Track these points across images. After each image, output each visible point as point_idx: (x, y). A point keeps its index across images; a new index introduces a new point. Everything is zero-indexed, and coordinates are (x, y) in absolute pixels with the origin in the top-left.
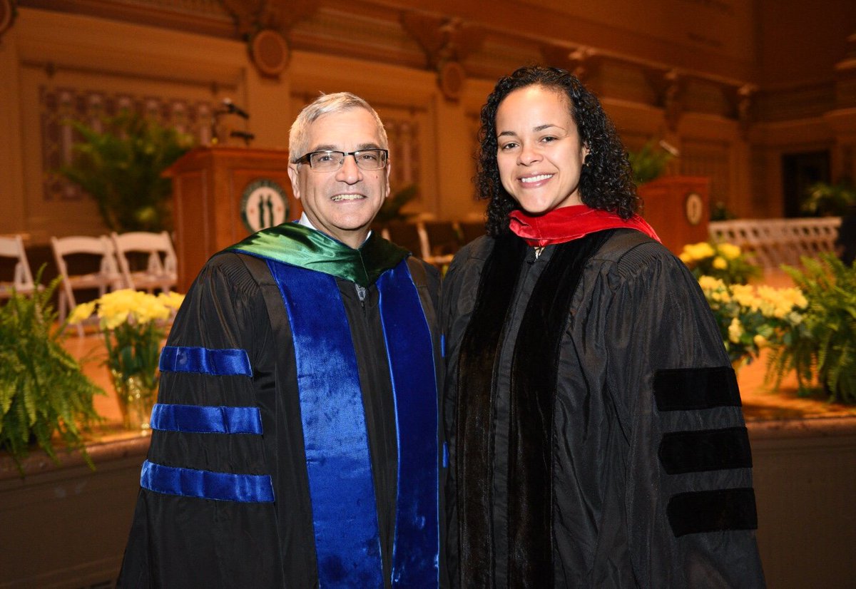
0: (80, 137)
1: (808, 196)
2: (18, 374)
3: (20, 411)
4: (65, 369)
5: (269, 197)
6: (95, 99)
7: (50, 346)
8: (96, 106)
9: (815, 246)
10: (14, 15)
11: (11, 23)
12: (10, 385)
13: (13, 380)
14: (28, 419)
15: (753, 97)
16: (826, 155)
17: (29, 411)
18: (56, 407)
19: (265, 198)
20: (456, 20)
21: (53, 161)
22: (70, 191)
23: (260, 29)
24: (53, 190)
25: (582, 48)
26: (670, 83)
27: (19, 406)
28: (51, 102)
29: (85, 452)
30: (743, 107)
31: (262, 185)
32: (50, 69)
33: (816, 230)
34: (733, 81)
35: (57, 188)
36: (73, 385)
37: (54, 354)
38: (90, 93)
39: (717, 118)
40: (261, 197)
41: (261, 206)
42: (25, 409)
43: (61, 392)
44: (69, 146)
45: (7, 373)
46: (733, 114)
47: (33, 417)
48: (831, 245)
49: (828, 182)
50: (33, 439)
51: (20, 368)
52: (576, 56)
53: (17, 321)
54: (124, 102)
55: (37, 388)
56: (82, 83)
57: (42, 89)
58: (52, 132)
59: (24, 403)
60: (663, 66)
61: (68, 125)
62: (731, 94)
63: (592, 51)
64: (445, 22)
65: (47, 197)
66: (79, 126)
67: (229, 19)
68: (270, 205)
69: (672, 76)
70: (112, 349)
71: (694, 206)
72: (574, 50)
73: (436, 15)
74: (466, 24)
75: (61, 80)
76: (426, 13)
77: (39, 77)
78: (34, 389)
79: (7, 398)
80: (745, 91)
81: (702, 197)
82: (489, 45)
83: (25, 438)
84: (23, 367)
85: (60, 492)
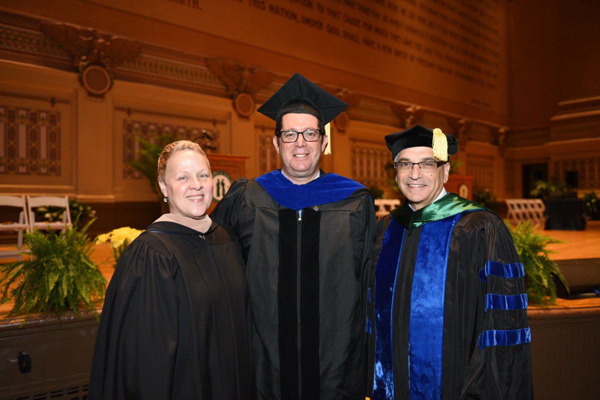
0: (143, 147)
1: (535, 187)
2: (60, 270)
3: (60, 289)
4: (89, 268)
5: (223, 180)
6: (152, 127)
7: (81, 255)
8: (152, 131)
9: (524, 215)
10: (112, 84)
11: (110, 88)
12: (56, 276)
13: (57, 273)
14: (63, 294)
15: (507, 133)
16: (545, 166)
17: (64, 290)
18: (79, 288)
19: (221, 181)
20: (345, 90)
21: (128, 158)
22: (137, 174)
23: (240, 92)
24: (128, 173)
25: (413, 106)
26: (461, 125)
27: (60, 287)
28: (129, 128)
29: (96, 312)
30: (501, 139)
31: (219, 174)
32: (129, 111)
33: (526, 206)
34: (495, 125)
35: (130, 172)
36: (91, 277)
37: (84, 260)
38: (149, 124)
39: (487, 144)
40: (218, 180)
41: (218, 185)
42: (62, 289)
43: (83, 280)
44: (137, 150)
45: (55, 269)
46: (495, 142)
47: (66, 293)
48: (541, 215)
49: (545, 180)
50: (67, 304)
51: (62, 267)
52: (410, 109)
53: (64, 242)
54: (167, 129)
55: (69, 278)
56: (145, 119)
57: (125, 121)
58: (129, 143)
59: (62, 285)
60: (458, 116)
61: (137, 139)
62: (494, 132)
63: (418, 108)
64: (339, 91)
65: (125, 177)
66: (143, 141)
67: (224, 87)
68: (223, 184)
69: (462, 121)
70: (118, 258)
71: (464, 191)
72: (409, 107)
73: (334, 87)
74: (350, 92)
75: (135, 117)
76: (329, 86)
77: (123, 115)
78: (68, 278)
79: (53, 283)
80: (502, 130)
81: (468, 186)
82: (362, 103)
83: (62, 304)
84: (64, 266)
85: (83, 333)
